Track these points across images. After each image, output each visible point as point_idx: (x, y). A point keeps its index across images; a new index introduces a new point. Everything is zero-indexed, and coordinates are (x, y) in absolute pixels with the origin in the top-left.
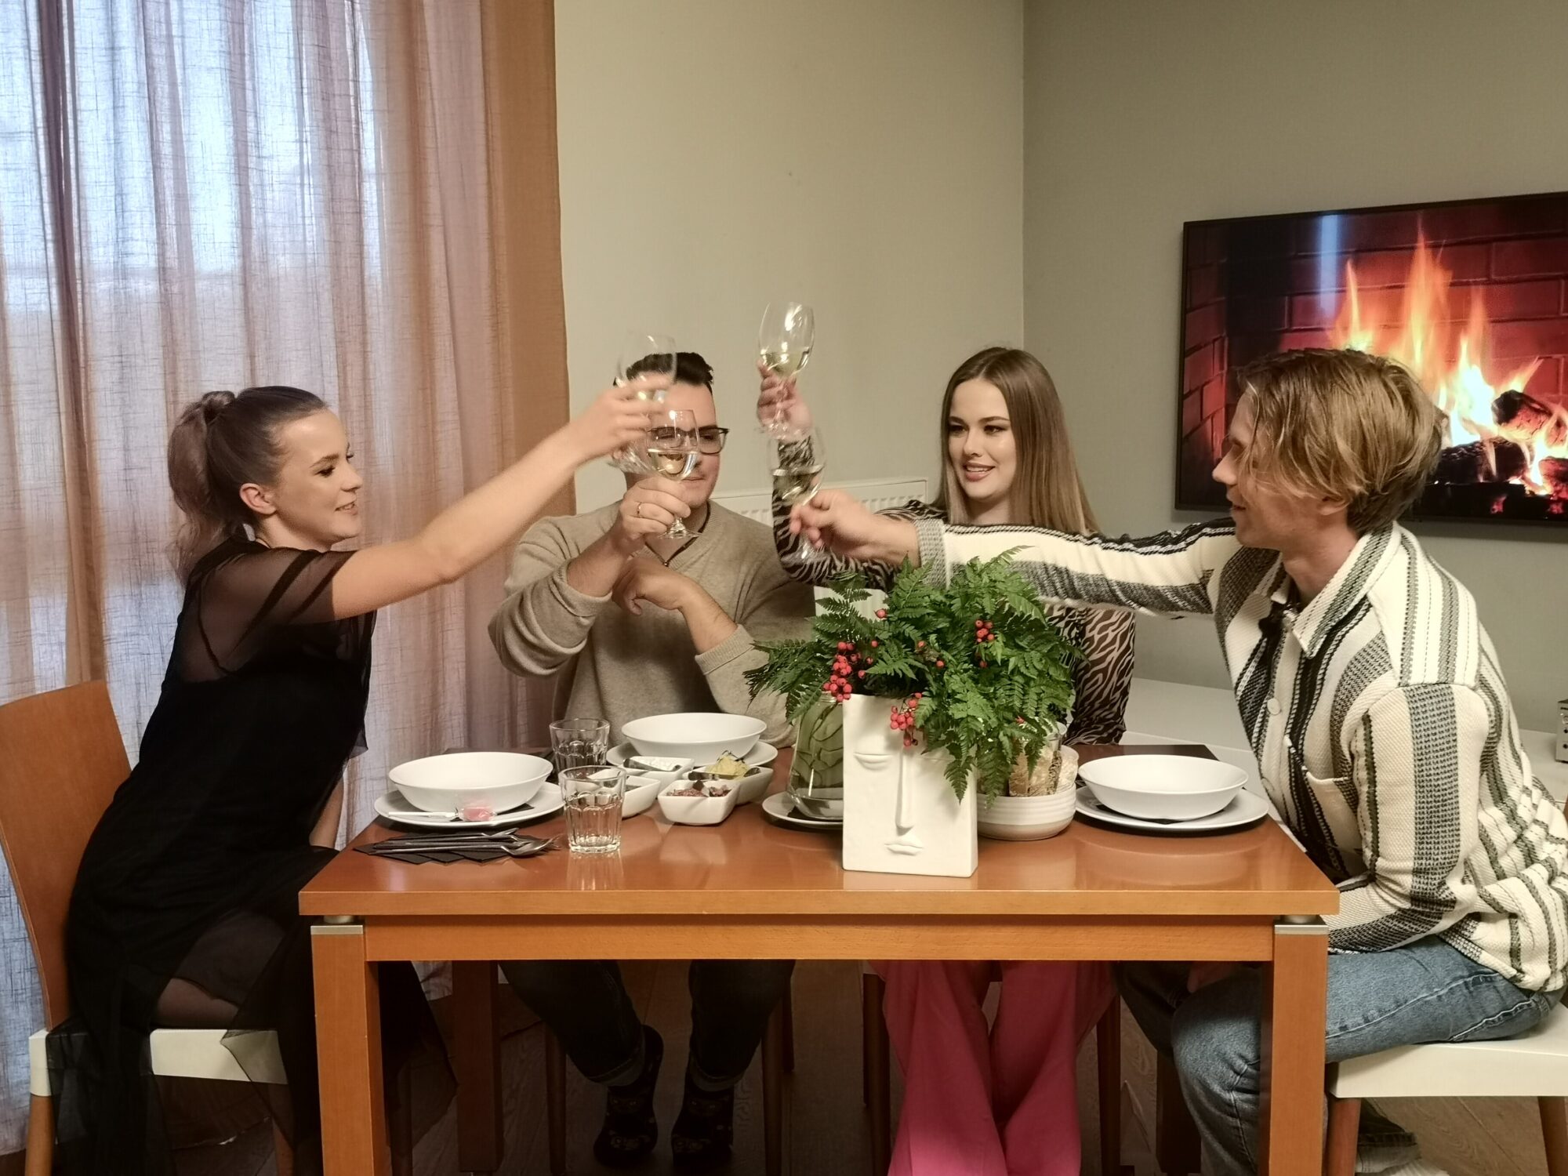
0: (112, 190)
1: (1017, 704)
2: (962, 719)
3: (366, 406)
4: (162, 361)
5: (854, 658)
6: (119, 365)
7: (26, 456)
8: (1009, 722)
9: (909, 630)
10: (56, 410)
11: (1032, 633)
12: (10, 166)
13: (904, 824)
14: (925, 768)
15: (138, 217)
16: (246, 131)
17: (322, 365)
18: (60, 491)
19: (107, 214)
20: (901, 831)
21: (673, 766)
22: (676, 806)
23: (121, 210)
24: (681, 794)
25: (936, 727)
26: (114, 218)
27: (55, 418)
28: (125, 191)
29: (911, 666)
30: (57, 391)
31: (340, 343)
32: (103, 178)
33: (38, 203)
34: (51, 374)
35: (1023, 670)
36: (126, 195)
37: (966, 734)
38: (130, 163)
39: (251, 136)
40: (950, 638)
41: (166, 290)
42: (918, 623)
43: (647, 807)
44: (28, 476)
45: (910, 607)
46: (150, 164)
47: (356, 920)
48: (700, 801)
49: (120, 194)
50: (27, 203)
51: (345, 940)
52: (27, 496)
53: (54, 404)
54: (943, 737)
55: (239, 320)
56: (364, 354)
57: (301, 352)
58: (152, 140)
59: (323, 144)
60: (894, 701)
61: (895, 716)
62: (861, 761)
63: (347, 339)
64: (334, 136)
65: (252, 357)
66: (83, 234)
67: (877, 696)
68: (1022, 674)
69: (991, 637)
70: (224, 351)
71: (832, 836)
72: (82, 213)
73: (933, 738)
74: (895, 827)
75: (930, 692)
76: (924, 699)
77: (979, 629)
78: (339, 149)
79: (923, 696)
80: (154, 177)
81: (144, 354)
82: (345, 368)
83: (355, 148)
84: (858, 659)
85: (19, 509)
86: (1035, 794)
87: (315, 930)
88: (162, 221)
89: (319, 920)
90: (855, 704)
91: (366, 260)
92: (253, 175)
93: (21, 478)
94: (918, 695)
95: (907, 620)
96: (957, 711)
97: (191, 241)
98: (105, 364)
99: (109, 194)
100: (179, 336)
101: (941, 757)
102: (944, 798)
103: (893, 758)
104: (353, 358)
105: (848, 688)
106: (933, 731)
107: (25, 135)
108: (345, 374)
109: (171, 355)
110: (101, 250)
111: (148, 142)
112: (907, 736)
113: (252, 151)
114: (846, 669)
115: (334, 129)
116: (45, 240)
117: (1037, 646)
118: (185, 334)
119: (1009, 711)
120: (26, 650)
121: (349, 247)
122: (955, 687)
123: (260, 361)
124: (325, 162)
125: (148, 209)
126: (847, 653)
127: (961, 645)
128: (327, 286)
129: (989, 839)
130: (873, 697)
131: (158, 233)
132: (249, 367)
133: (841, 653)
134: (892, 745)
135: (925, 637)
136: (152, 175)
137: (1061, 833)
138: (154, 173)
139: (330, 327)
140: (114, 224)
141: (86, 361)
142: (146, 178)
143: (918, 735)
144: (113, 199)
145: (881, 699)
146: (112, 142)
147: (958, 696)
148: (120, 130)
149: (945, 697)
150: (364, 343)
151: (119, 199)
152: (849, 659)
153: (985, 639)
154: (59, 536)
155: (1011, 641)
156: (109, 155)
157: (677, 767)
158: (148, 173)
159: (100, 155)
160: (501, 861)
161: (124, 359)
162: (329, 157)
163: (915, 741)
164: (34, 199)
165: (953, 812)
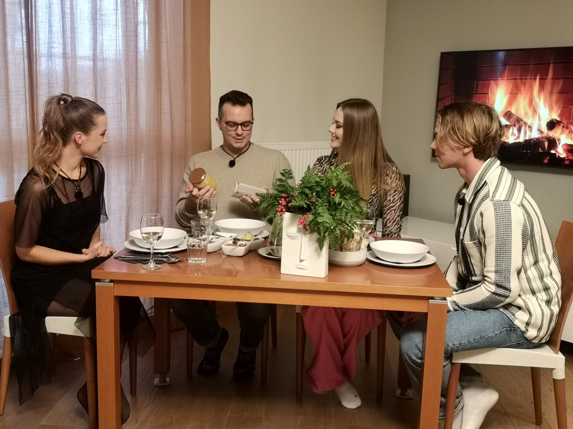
0: (47, 25)
1: (343, 218)
2: (321, 222)
3: (137, 105)
4: (63, 86)
5: (287, 200)
6: (48, 87)
7: (14, 118)
8: (340, 224)
9: (307, 191)
10: (25, 102)
11: (350, 194)
12: (11, 14)
13: (302, 259)
14: (310, 239)
15: (56, 34)
16: (96, 5)
17: (121, 90)
18: (25, 130)
19: (45, 33)
20: (301, 261)
21: (230, 236)
22: (228, 249)
23: (50, 32)
24: (229, 245)
25: (314, 225)
26: (48, 34)
27: (24, 104)
28: (52, 25)
29: (306, 203)
30: (25, 95)
31: (127, 83)
32: (44, 20)
33: (20, 28)
34: (24, 89)
35: (346, 207)
36: (52, 26)
37: (323, 228)
38: (54, 15)
39: (98, 7)
40: (321, 194)
41: (66, 61)
42: (311, 189)
43: (218, 249)
44: (14, 125)
45: (307, 183)
46: (61, 16)
47: (111, 281)
48: (236, 248)
49: (50, 26)
50: (16, 28)
51: (107, 288)
52: (13, 131)
53: (24, 99)
54: (316, 229)
55: (91, 72)
56: (137, 87)
57: (113, 85)
58: (62, 7)
59: (124, 11)
60: (301, 216)
61: (300, 220)
62: (288, 236)
63: (130, 81)
64: (128, 8)
65: (96, 86)
66: (37, 40)
67: (295, 213)
69: (336, 194)
70: (86, 84)
71: (278, 261)
72: (37, 32)
73: (312, 229)
74: (299, 259)
75: (312, 212)
76: (310, 215)
77: (331, 191)
78: (130, 13)
79: (310, 214)
80: (63, 21)
81: (57, 83)
82: (129, 91)
83: (136, 13)
84: (289, 200)
85: (11, 136)
86: (351, 251)
88: (65, 36)
89: (99, 280)
90: (287, 215)
91: (138, 53)
92: (98, 21)
93: (12, 125)
94: (308, 213)
95: (307, 187)
96: (320, 220)
97: (75, 44)
98: (43, 86)
99: (46, 26)
100: (70, 77)
101: (315, 235)
102: (316, 250)
103: (299, 235)
104: (132, 88)
105: (284, 210)
106: (313, 226)
107: (16, 3)
108: (129, 94)
109: (67, 84)
110: (43, 46)
111: (60, 8)
112: (304, 228)
113: (98, 13)
114: (284, 203)
115: (128, 6)
116: (23, 41)
117: (352, 199)
118: (72, 77)
119: (340, 221)
120: (12, 185)
121: (132, 48)
122: (320, 211)
123: (99, 88)
124: (124, 17)
125: (60, 32)
126: (285, 198)
127: (325, 197)
128: (124, 62)
129: (333, 265)
130: (293, 214)
131: (63, 40)
132: (94, 89)
133: (283, 198)
134: (299, 231)
135: (312, 193)
136: (62, 20)
137: (361, 265)
138: (62, 19)
139: (124, 77)
140: (48, 37)
141: (37, 85)
142: (60, 21)
143: (308, 228)
144: (48, 28)
145: (296, 215)
146: (48, 7)
147: (321, 214)
148: (51, 3)
149: (317, 215)
150: (136, 83)
151: (50, 28)
152: (286, 200)
153: (333, 195)
154: (25, 146)
155: (342, 196)
156: (47, 12)
157: (231, 236)
158: (60, 19)
159: (44, 12)
160: (164, 264)
161: (50, 85)
162: (126, 16)
163: (307, 230)
164: (19, 26)
165: (319, 255)
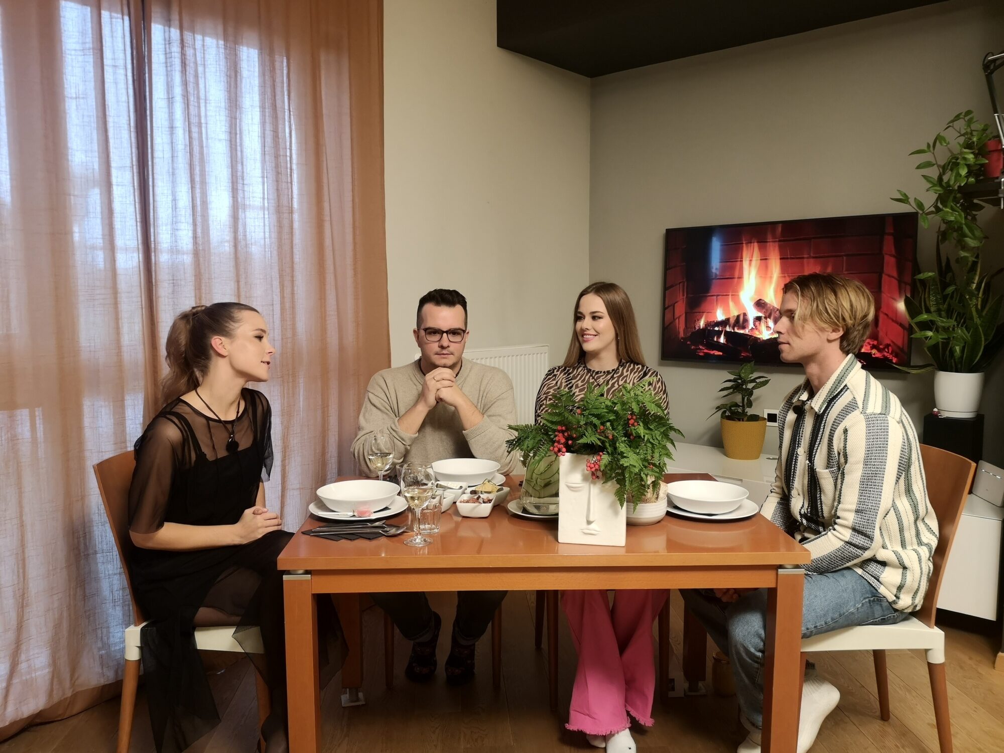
0: (170, 198)
1: (649, 458)
3: (293, 307)
4: (194, 282)
5: (566, 434)
6: (172, 285)
7: (125, 329)
8: (646, 467)
9: (595, 421)
10: (141, 307)
11: (656, 422)
12: (119, 184)
13: (591, 519)
14: (602, 491)
15: (184, 211)
16: (237, 171)
17: (272, 287)
18: (142, 347)
19: (168, 210)
20: (589, 523)
21: (459, 486)
22: (465, 508)
23: (175, 207)
25: (610, 470)
26: (171, 212)
27: (140, 310)
28: (177, 198)
29: (599, 439)
30: (141, 297)
31: (281, 276)
32: (166, 192)
33: (133, 203)
34: (139, 288)
35: (651, 440)
36: (178, 200)
37: (628, 474)
38: (179, 185)
39: (239, 174)
40: (615, 424)
41: (196, 248)
42: (598, 416)
44: (126, 339)
45: (595, 408)
46: (190, 185)
47: (307, 572)
48: (477, 506)
49: (174, 200)
50: (127, 202)
51: (301, 582)
52: (125, 349)
53: (140, 303)
54: (614, 475)
55: (232, 263)
56: (293, 282)
57: (262, 280)
58: (191, 173)
59: (275, 179)
61: (589, 464)
62: (568, 487)
63: (284, 274)
64: (280, 175)
65: (238, 282)
66: (155, 219)
67: (577, 454)
68: (651, 443)
69: (636, 424)
70: (225, 279)
72: (155, 209)
73: (608, 476)
74: (586, 521)
75: (608, 452)
76: (604, 455)
77: (630, 419)
78: (282, 182)
80: (192, 192)
81: (185, 279)
82: (283, 289)
83: (289, 181)
84: (568, 435)
85: (121, 356)
86: (648, 502)
87: (285, 577)
88: (195, 214)
90: (566, 459)
91: (294, 236)
92: (240, 192)
93: (122, 340)
94: (601, 453)
95: (593, 415)
96: (624, 462)
97: (209, 224)
98: (165, 284)
99: (169, 199)
100: (202, 271)
101: (612, 486)
102: (612, 506)
103: (585, 485)
104: (287, 284)
105: (564, 450)
106: (609, 472)
107: (127, 168)
108: (283, 292)
109: (198, 280)
110: (164, 228)
111: (189, 175)
112: (593, 474)
113: (240, 181)
114: (563, 441)
115: (280, 171)
116: (137, 221)
117: (658, 428)
118: (205, 270)
119: (646, 462)
120: (123, 427)
121: (286, 229)
122: (623, 450)
123: (242, 283)
124: (275, 188)
125: (188, 208)
126: (563, 432)
127: (620, 428)
128: (276, 248)
130: (575, 454)
131: (193, 220)
132: (236, 286)
133: (559, 431)
134: (585, 479)
135: (603, 424)
136: (190, 191)
137: (659, 522)
138: (192, 190)
139: (277, 268)
140: (171, 215)
141: (156, 282)
142: (188, 192)
143: (599, 474)
144: (171, 202)
145: (580, 455)
146: (171, 174)
147: (625, 455)
148: (175, 168)
149: (616, 454)
150: (292, 277)
151: (174, 202)
152: (563, 434)
153: (633, 425)
154: (141, 370)
155: (647, 427)
156: (169, 180)
157: (461, 487)
158: (189, 190)
159: (164, 180)
160: (380, 538)
161: (175, 282)
162: (278, 186)
163: (598, 477)
164: (131, 200)
165: (616, 513)
